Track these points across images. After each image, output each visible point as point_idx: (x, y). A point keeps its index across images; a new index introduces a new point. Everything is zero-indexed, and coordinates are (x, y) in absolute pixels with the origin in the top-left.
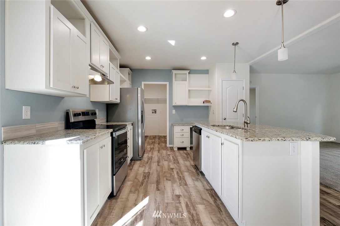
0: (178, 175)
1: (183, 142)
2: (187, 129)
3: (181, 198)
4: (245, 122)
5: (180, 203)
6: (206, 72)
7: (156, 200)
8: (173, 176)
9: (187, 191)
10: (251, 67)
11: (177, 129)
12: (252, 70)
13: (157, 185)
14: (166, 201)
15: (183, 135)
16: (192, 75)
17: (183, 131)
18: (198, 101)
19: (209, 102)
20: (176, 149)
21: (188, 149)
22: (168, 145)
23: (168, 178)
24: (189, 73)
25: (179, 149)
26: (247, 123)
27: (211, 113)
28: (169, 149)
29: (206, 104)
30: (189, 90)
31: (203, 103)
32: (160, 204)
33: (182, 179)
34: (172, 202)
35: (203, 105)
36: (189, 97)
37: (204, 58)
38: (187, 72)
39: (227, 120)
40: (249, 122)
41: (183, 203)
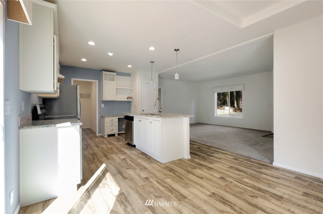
0: (134, 163)
1: (112, 130)
2: (116, 119)
3: (149, 179)
4: (159, 111)
5: (152, 182)
6: (129, 75)
7: (130, 186)
8: (131, 165)
9: (150, 172)
10: (159, 75)
11: (107, 120)
12: (160, 77)
13: (122, 175)
14: (140, 185)
15: (112, 124)
16: (118, 76)
17: (113, 121)
18: (123, 98)
19: (131, 98)
20: (106, 136)
21: (116, 135)
22: (98, 134)
23: (127, 167)
24: (116, 75)
25: (109, 136)
26: (161, 112)
27: (133, 106)
28: (99, 137)
29: (129, 100)
30: (116, 88)
31: (128, 98)
32: (137, 189)
33: (140, 165)
34: (145, 183)
35: (127, 100)
36: (116, 94)
37: (130, 66)
38: (115, 74)
39: (144, 111)
40: (161, 111)
41: (155, 182)
